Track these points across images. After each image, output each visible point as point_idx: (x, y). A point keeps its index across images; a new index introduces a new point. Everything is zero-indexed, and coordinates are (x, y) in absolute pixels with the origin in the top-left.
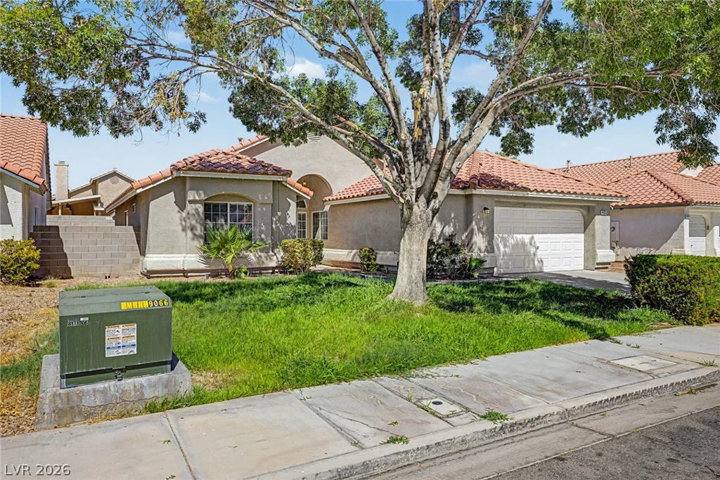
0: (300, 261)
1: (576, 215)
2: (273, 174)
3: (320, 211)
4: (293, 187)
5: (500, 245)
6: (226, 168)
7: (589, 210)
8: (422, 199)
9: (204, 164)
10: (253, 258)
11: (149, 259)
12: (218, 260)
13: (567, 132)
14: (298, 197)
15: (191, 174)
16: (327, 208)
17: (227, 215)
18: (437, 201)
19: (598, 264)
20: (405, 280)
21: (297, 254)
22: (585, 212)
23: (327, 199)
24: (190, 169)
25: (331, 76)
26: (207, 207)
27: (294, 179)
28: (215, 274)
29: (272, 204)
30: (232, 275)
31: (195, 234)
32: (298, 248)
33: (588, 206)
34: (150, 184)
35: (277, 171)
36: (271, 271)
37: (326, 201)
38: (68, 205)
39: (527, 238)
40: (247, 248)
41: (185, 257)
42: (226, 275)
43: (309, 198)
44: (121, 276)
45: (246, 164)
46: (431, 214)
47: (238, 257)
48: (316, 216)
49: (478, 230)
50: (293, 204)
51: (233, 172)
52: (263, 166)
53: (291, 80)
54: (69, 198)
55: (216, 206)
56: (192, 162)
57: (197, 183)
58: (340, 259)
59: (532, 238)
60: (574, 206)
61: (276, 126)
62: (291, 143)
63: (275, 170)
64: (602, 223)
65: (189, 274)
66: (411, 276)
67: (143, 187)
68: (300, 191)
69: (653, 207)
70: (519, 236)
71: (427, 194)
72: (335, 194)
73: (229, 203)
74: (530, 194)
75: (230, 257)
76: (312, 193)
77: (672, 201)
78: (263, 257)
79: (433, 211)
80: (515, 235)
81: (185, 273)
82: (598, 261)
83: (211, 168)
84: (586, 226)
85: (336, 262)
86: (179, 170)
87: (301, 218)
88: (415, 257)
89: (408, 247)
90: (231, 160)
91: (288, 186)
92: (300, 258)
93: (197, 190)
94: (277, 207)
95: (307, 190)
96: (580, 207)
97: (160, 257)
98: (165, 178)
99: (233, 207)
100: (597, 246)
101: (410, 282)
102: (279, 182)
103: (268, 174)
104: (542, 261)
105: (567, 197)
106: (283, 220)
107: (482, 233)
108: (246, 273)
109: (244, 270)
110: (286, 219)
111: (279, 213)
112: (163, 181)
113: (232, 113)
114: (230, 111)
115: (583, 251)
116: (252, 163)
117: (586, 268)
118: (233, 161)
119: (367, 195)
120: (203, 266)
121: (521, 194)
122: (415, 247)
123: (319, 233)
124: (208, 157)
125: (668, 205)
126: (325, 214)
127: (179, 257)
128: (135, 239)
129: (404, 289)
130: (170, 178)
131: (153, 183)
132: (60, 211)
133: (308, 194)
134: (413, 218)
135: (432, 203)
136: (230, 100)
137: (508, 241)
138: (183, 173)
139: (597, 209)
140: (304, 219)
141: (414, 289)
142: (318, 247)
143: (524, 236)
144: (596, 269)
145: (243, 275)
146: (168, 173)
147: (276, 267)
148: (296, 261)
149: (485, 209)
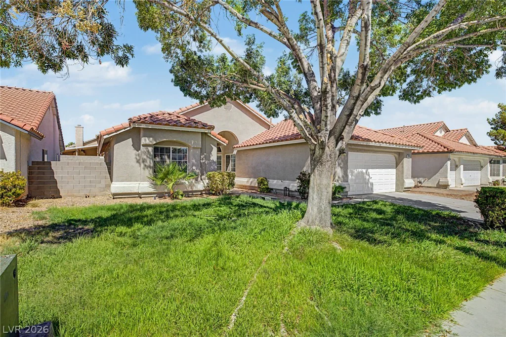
0: (220, 187)
1: (391, 158)
2: (202, 128)
3: (230, 154)
4: (215, 137)
6: (169, 123)
7: (400, 155)
8: (333, 140)
9: (153, 119)
11: (114, 185)
12: (163, 186)
13: (405, 100)
14: (218, 144)
15: (143, 126)
16: (235, 152)
17: (170, 155)
18: (344, 143)
19: (405, 188)
20: (315, 210)
21: (218, 182)
22: (397, 156)
23: (236, 146)
24: (143, 122)
25: (248, 45)
26: (156, 149)
27: (215, 132)
28: (161, 196)
29: (201, 148)
30: (173, 196)
31: (145, 165)
32: (218, 177)
33: (399, 153)
34: (114, 132)
35: (204, 126)
36: (200, 193)
37: (235, 147)
38: (82, 150)
40: (184, 178)
41: (139, 184)
42: (169, 196)
43: (226, 145)
44: (97, 195)
45: (183, 121)
46: (338, 153)
47: (176, 184)
48: (228, 157)
50: (215, 149)
51: (174, 125)
52: (195, 122)
53: (215, 58)
54: (84, 146)
55: (162, 149)
56: (145, 118)
57: (149, 132)
58: (243, 184)
59: (368, 171)
60: (392, 152)
61: (204, 92)
62: (215, 106)
63: (204, 125)
64: (407, 162)
65: (142, 196)
66: (321, 207)
67: (108, 134)
68: (220, 140)
69: (434, 153)
70: (360, 170)
71: (337, 136)
72: (240, 143)
73: (171, 147)
74: (371, 144)
75: (171, 184)
76: (227, 141)
77: (441, 150)
79: (340, 151)
80: (358, 170)
81: (139, 195)
82: (406, 187)
83: (158, 122)
84: (397, 165)
85: (242, 185)
86: (134, 122)
87: (219, 158)
88: (324, 190)
89: (318, 181)
90: (172, 118)
91: (212, 136)
92: (220, 185)
93: (149, 137)
94: (204, 150)
95: (224, 139)
96: (395, 152)
97: (122, 184)
98: (125, 128)
99: (175, 151)
100: (405, 177)
101: (320, 211)
102: (206, 133)
103: (198, 128)
104: (373, 184)
105: (391, 146)
106: (208, 158)
107: (341, 168)
108: (182, 195)
109: (181, 194)
110: (210, 157)
111: (205, 154)
112: (123, 130)
113: (173, 83)
114: (172, 81)
115: (395, 180)
116: (188, 120)
117: (397, 191)
118: (175, 118)
119: (263, 143)
120: (152, 190)
121: (366, 143)
122: (325, 182)
123: (230, 167)
124: (157, 115)
125: (438, 152)
126: (234, 156)
127: (135, 184)
128: (107, 170)
129: (314, 217)
130: (129, 128)
131: (116, 131)
132: (77, 153)
133: (224, 142)
134: (324, 157)
135: (340, 144)
136: (171, 71)
138: (138, 125)
139: (405, 154)
140: (220, 159)
141: (323, 217)
142: (231, 177)
143: (363, 170)
144: (404, 191)
145: (180, 197)
146: (127, 125)
147: (203, 190)
148: (217, 187)
149: (344, 153)
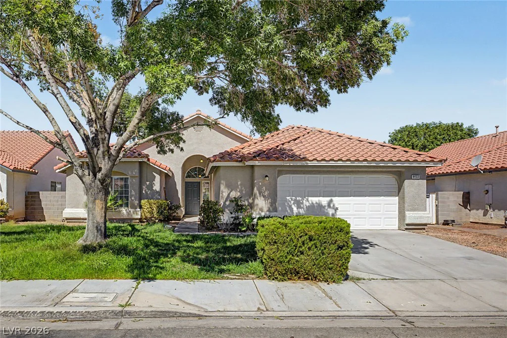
5: (293, 206)
7: (398, 175)
10: (125, 212)
11: (65, 211)
19: (407, 225)
33: (398, 171)
39: (324, 201)
49: (260, 194)
50: (158, 177)
59: (331, 201)
63: (139, 154)
68: (159, 167)
70: (315, 200)
74: (310, 164)
76: (168, 169)
78: (132, 212)
80: (310, 199)
84: (399, 190)
91: (151, 164)
94: (145, 179)
95: (163, 167)
96: (389, 172)
99: (117, 179)
106: (151, 187)
107: (264, 196)
110: (152, 187)
111: (148, 183)
115: (397, 213)
121: (299, 163)
131: (65, 166)
137: (302, 203)
139: (407, 174)
143: (321, 199)
144: (406, 229)
149: (266, 176)
